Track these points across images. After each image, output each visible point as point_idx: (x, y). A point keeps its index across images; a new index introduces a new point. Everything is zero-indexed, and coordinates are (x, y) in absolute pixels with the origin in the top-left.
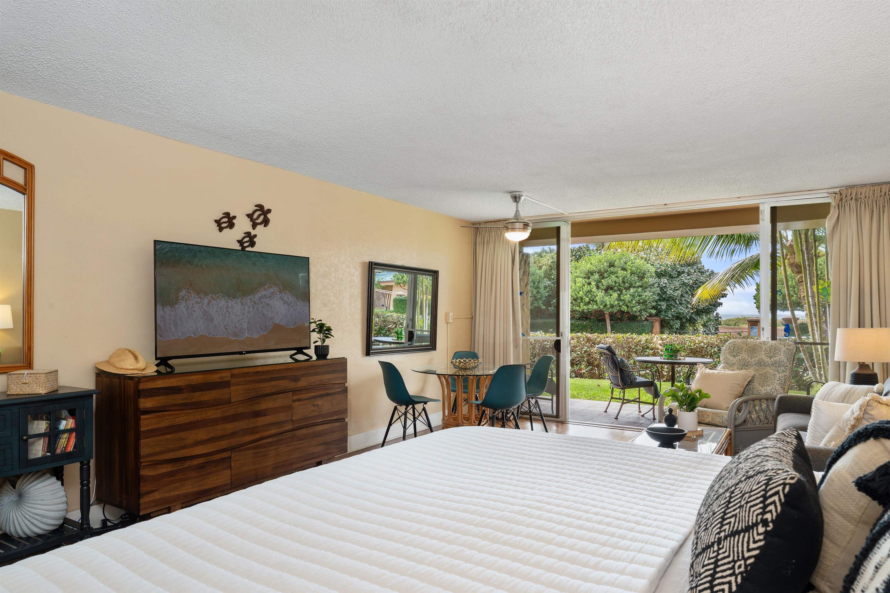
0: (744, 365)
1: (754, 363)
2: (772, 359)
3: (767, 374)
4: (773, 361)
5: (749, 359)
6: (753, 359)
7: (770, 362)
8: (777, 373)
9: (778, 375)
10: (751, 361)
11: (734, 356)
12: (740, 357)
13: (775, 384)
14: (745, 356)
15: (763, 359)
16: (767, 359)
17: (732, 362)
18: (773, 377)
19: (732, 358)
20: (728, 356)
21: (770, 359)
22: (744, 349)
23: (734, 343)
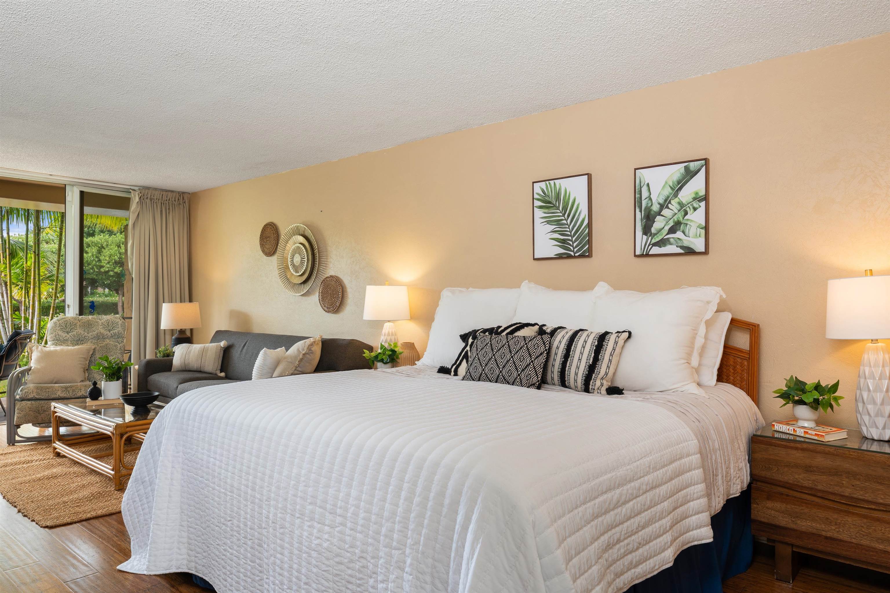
0: (79, 341)
1: (91, 337)
2: (111, 332)
3: (108, 346)
4: (113, 334)
5: (86, 334)
6: (91, 334)
7: (109, 334)
8: (118, 344)
9: (119, 346)
10: (88, 335)
11: (68, 333)
12: (75, 333)
13: (118, 353)
14: (80, 331)
15: (102, 332)
16: (106, 333)
17: (65, 338)
18: (114, 348)
19: (64, 335)
20: (60, 333)
21: (110, 332)
22: (78, 324)
23: (65, 320)
